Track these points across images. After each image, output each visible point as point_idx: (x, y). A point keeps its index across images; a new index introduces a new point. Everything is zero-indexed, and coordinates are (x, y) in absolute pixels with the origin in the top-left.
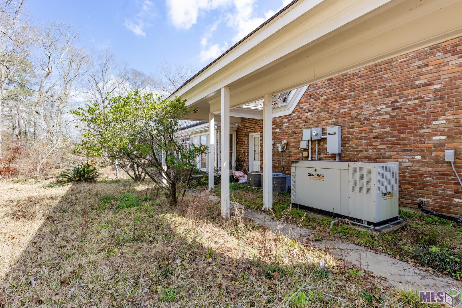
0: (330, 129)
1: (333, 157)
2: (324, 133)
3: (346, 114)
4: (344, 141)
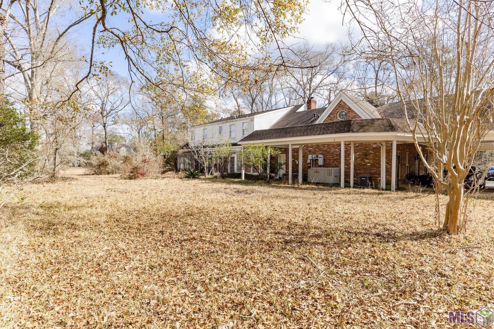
0: (320, 156)
1: (321, 166)
2: (317, 157)
3: (326, 150)
4: (325, 160)
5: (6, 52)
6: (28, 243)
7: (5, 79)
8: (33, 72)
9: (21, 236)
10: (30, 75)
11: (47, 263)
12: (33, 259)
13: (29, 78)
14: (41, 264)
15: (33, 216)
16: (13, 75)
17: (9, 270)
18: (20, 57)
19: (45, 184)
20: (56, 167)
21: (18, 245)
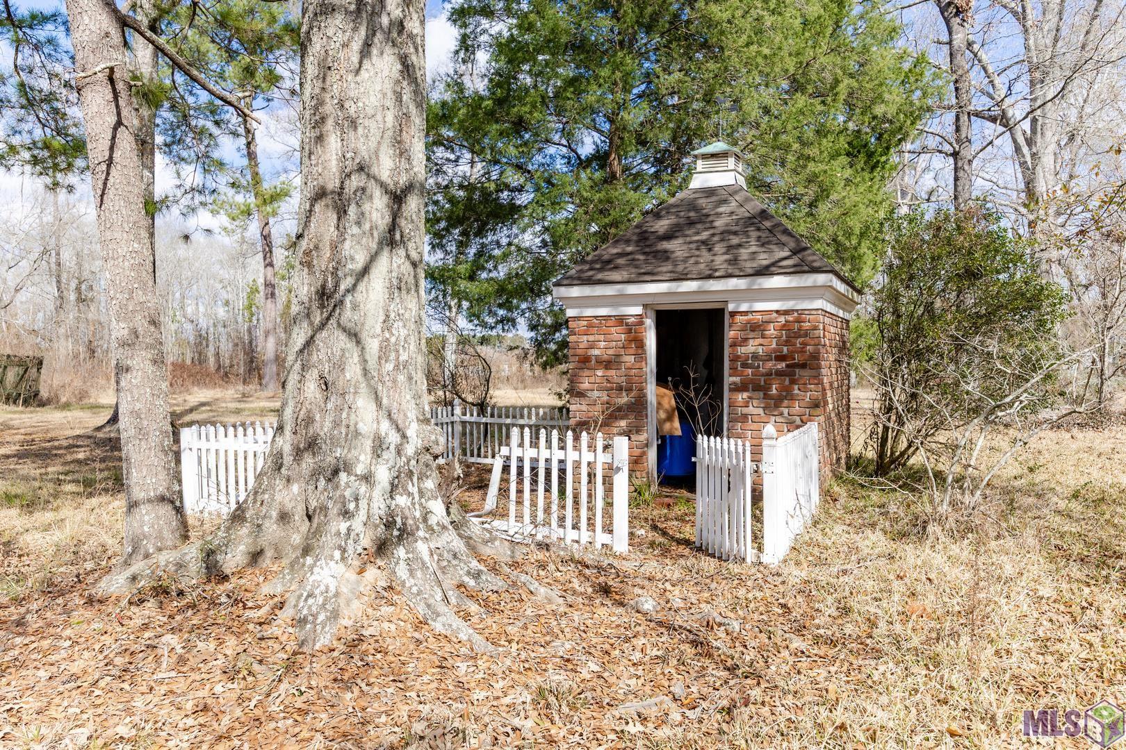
5: (973, 91)
6: (1054, 596)
7: (974, 157)
8: (1034, 121)
9: (1035, 570)
10: (1029, 132)
11: (1113, 667)
12: (1072, 643)
13: (1026, 139)
14: (1096, 665)
15: (1058, 519)
16: (991, 143)
17: (1016, 654)
18: (1003, 93)
19: (1075, 431)
20: (1106, 383)
21: (1031, 593)
